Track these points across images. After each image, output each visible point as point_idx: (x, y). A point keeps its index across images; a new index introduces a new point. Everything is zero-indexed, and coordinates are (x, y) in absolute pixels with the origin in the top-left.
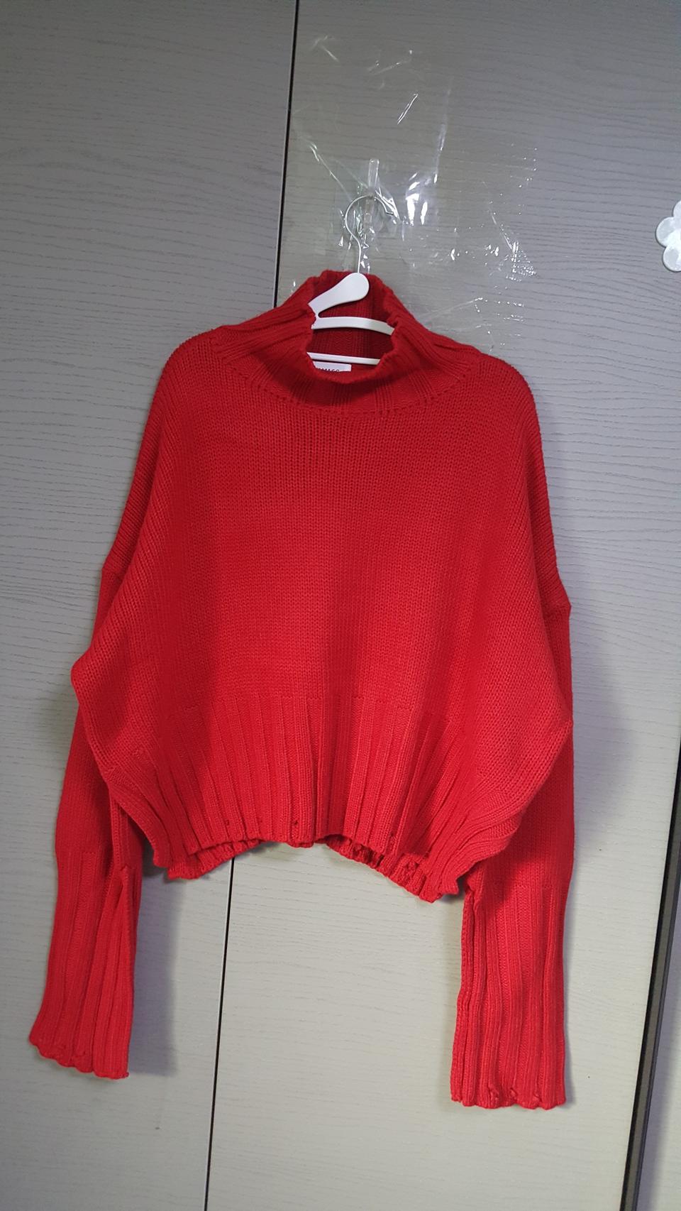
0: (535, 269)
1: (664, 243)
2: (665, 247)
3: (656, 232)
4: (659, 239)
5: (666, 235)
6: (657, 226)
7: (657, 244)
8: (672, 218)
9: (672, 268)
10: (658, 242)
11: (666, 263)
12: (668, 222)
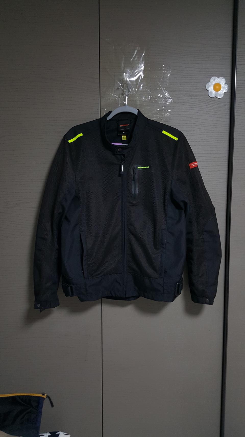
0: (173, 100)
1: (208, 90)
2: (209, 91)
3: (206, 87)
4: (207, 89)
5: (209, 87)
6: (206, 85)
7: (206, 90)
8: (210, 83)
9: (211, 97)
10: (206, 89)
11: (210, 95)
12: (209, 84)
